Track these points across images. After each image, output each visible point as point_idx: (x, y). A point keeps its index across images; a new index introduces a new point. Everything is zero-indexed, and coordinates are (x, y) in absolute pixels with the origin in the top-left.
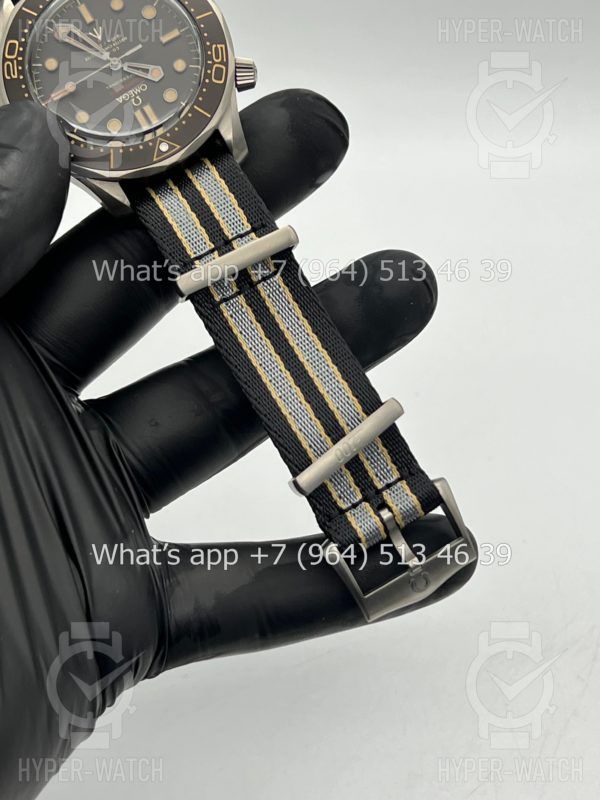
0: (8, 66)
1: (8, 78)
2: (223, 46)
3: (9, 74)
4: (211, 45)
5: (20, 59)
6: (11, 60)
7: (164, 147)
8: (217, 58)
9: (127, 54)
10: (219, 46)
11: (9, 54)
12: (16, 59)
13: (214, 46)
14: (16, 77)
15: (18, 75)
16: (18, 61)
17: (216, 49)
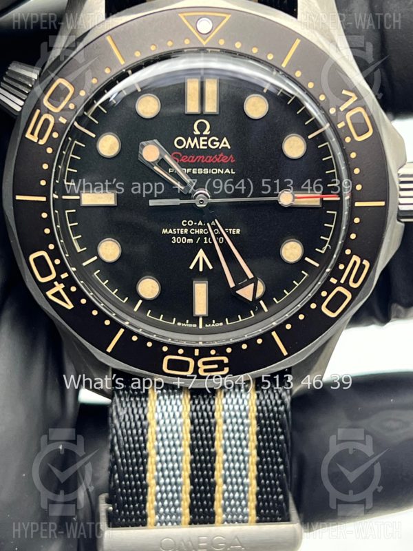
0: (355, 281)
1: (366, 263)
2: (28, 135)
3: (362, 267)
4: (46, 146)
5: (333, 281)
6: (346, 285)
7: (205, 26)
8: (47, 122)
9: (177, 202)
10: (35, 139)
11: (345, 297)
12: (338, 284)
13: (42, 142)
14: (355, 258)
15: (350, 257)
16: (339, 279)
17: (41, 136)
